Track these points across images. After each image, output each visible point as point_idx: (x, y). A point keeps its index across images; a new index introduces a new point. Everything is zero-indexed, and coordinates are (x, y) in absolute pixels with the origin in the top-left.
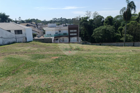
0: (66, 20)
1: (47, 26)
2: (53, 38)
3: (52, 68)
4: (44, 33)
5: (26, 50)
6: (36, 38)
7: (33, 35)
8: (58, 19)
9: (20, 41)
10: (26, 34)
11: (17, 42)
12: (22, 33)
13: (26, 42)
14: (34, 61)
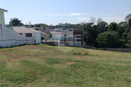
0: (71, 25)
1: (54, 31)
2: (59, 41)
3: (71, 76)
4: (51, 37)
5: (36, 52)
6: (44, 41)
7: (41, 38)
8: (64, 24)
9: (30, 44)
10: (35, 37)
11: (27, 44)
12: (31, 36)
13: (35, 44)
14: (49, 66)
